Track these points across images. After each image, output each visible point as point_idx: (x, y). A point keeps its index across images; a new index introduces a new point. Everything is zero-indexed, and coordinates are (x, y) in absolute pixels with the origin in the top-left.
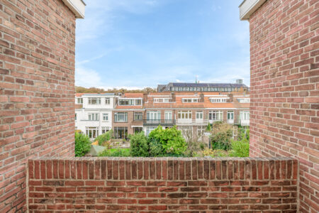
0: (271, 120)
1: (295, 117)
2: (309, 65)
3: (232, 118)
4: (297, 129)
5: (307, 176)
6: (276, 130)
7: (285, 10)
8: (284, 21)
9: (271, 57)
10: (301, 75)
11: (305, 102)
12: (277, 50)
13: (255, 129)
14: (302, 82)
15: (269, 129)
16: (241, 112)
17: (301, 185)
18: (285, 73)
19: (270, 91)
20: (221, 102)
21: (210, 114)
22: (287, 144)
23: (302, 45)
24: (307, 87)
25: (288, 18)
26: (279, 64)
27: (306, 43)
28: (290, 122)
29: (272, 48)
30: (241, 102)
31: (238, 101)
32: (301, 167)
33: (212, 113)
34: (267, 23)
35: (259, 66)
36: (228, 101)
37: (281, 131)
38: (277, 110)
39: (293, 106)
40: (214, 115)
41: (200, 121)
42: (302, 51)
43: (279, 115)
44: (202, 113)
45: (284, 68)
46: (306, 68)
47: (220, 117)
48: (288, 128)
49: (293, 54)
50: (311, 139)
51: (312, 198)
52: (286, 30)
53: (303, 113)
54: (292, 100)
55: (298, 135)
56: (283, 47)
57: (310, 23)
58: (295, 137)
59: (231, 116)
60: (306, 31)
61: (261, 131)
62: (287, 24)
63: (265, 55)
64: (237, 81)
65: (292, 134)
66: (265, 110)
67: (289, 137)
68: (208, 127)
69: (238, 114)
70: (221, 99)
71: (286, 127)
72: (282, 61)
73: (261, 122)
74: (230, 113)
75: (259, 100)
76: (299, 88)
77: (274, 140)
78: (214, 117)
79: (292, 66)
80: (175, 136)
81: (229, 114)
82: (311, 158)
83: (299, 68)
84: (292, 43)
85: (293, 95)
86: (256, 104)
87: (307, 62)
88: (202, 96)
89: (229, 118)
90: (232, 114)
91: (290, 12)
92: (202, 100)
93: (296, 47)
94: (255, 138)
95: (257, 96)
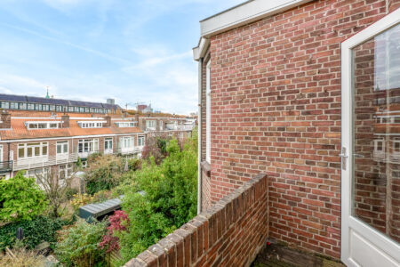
0: (238, 143)
1: (263, 139)
2: (276, 97)
3: (111, 147)
4: (266, 149)
5: (275, 185)
6: (244, 152)
7: (253, 45)
8: (252, 54)
9: (239, 84)
10: (269, 104)
11: (272, 126)
12: (244, 79)
13: (218, 154)
14: (269, 109)
15: (236, 151)
16: (120, 139)
17: (270, 194)
18: (253, 101)
19: (236, 116)
20: (95, 126)
21: (81, 145)
22: (256, 163)
23: (269, 79)
24: (274, 114)
25: (256, 53)
26: (248, 92)
27: (273, 79)
28: (259, 144)
29: (238, 75)
30: (121, 126)
31: (117, 125)
32: (270, 179)
33: (83, 142)
34: (233, 50)
35: (224, 90)
36: (105, 125)
37: (250, 152)
38: (245, 134)
39: (261, 129)
40: (86, 145)
41: (63, 157)
42: (269, 84)
43: (247, 138)
44: (68, 143)
45: (253, 96)
46: (274, 99)
47: (95, 148)
48: (257, 149)
49: (261, 85)
50: (277, 155)
51: (280, 201)
52: (255, 63)
53: (271, 134)
54: (261, 124)
55: (266, 153)
56: (251, 77)
57: (276, 63)
58: (263, 156)
59: (109, 145)
60: (273, 69)
61: (226, 155)
62: (255, 58)
63: (230, 81)
64: (108, 100)
65: (260, 153)
66: (231, 133)
67: (258, 157)
68: (77, 164)
69: (118, 141)
70: (95, 123)
71: (254, 148)
72: (251, 90)
73: (227, 146)
74: (108, 141)
75: (222, 125)
76: (267, 114)
77: (242, 161)
78: (86, 149)
79: (260, 95)
80: (21, 189)
81: (106, 142)
82: (278, 170)
83: (267, 97)
84: (261, 76)
85: (261, 119)
86: (220, 129)
87: (274, 94)
88: (66, 118)
89: (106, 147)
90: (111, 142)
91: (258, 49)
92: (67, 124)
93: (264, 80)
94: (219, 163)
95: (220, 121)
